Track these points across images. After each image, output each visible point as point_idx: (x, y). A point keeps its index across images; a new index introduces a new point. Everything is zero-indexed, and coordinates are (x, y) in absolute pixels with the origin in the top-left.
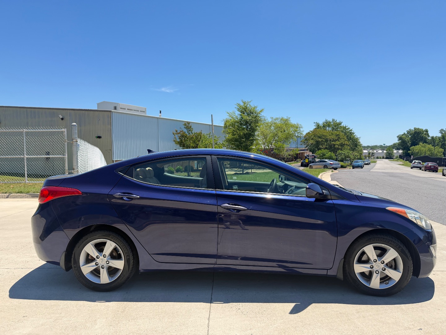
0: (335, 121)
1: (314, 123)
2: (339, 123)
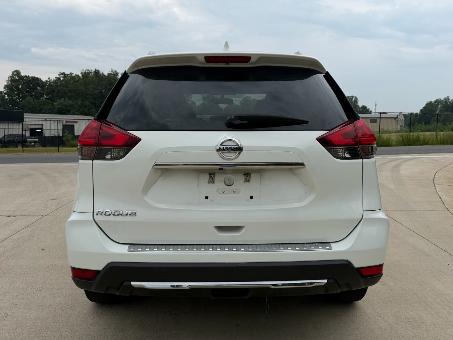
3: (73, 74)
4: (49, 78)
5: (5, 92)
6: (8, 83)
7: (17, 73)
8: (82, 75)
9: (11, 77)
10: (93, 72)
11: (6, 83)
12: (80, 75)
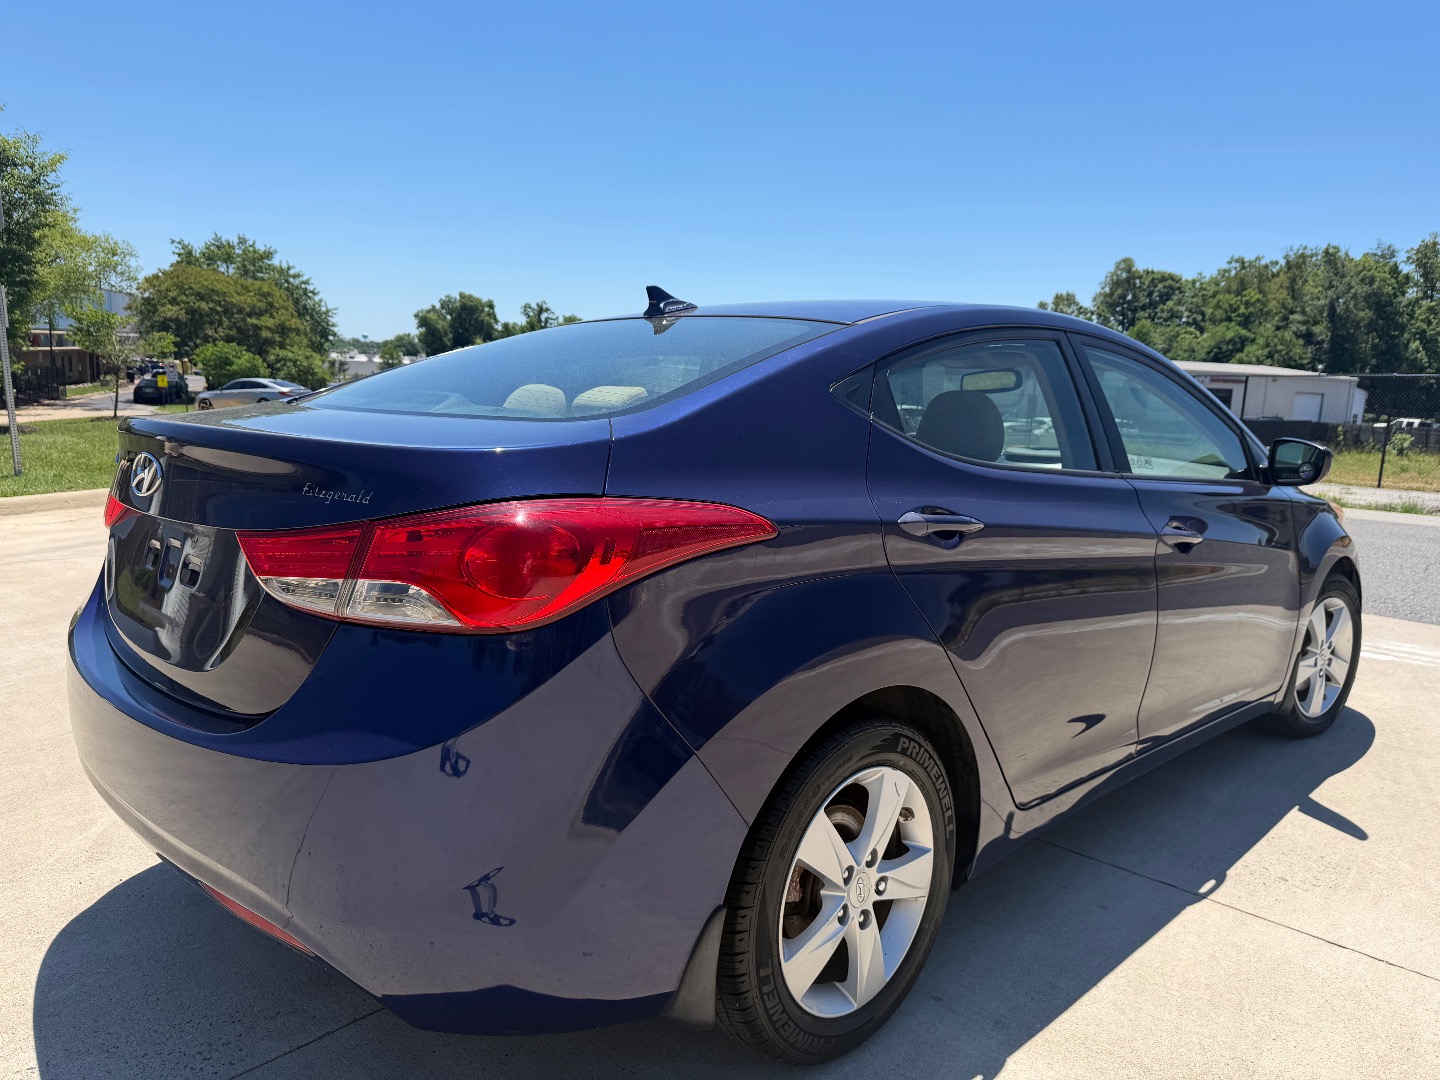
0: (251, 243)
1: (173, 242)
2: (264, 252)
3: (1263, 257)
4: (1200, 274)
5: (1092, 309)
6: (1103, 288)
7: (1127, 265)
8: (1288, 263)
9: (1113, 275)
10: (1321, 252)
11: (1098, 290)
12: (1283, 262)
